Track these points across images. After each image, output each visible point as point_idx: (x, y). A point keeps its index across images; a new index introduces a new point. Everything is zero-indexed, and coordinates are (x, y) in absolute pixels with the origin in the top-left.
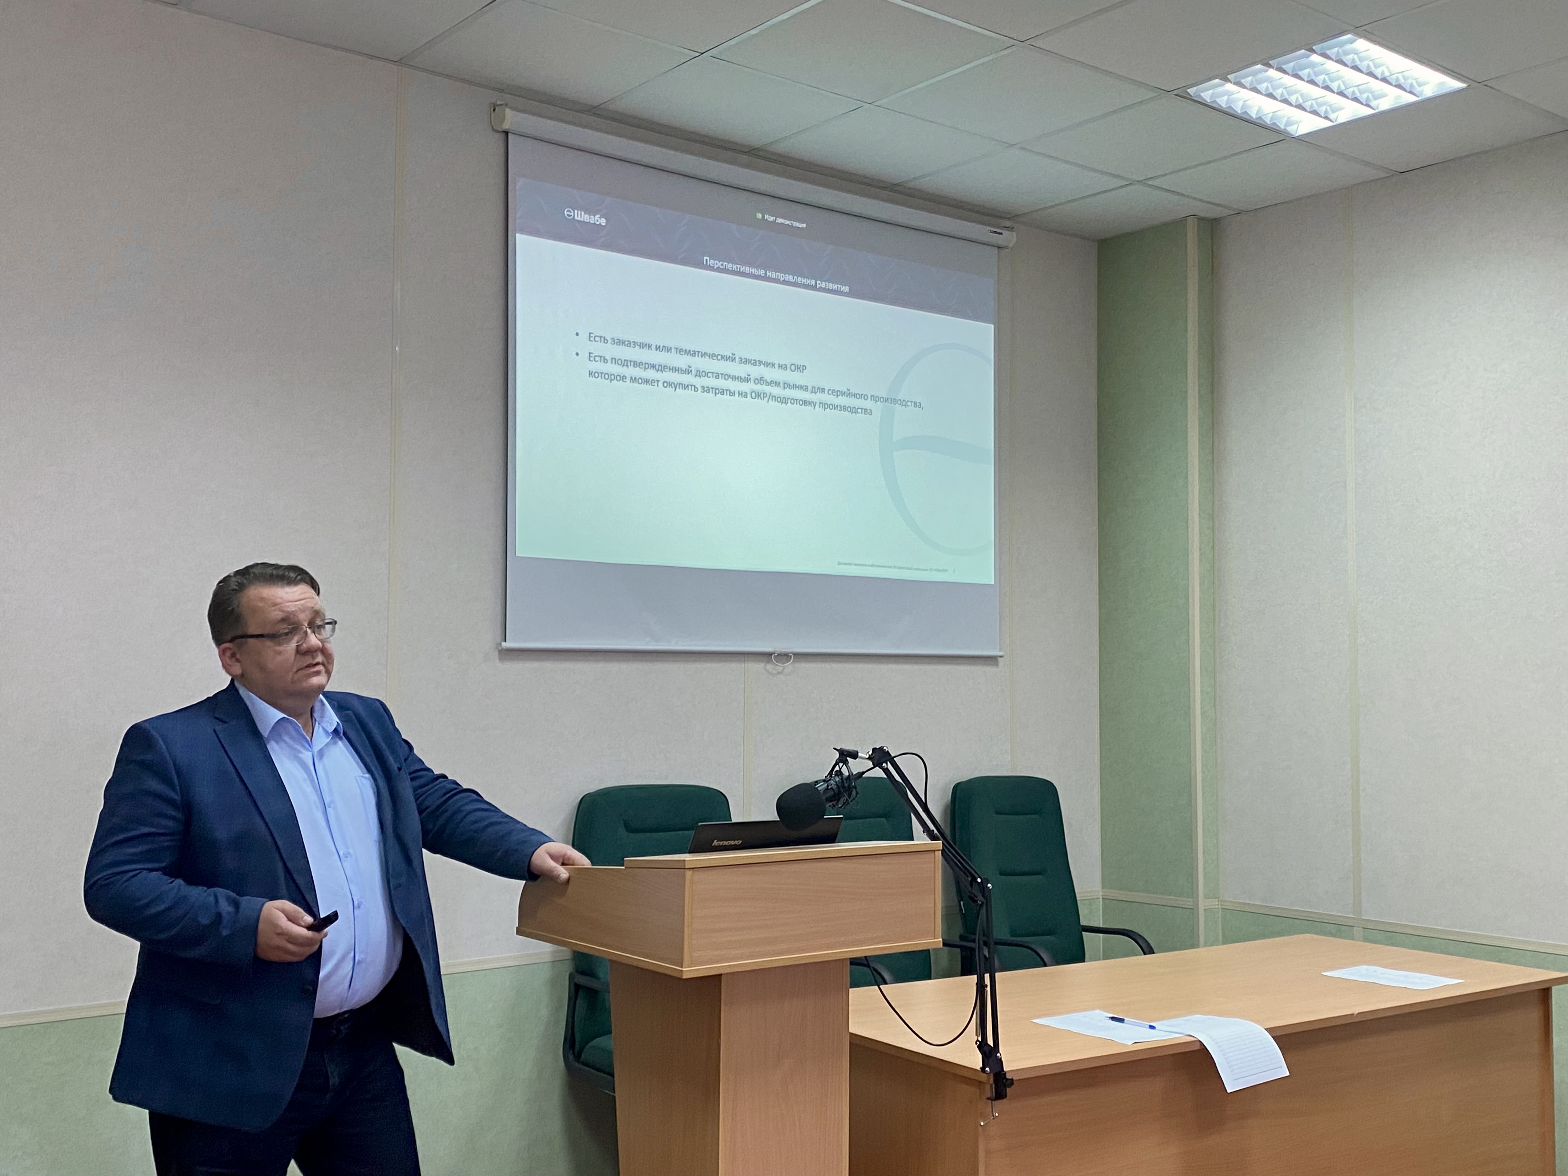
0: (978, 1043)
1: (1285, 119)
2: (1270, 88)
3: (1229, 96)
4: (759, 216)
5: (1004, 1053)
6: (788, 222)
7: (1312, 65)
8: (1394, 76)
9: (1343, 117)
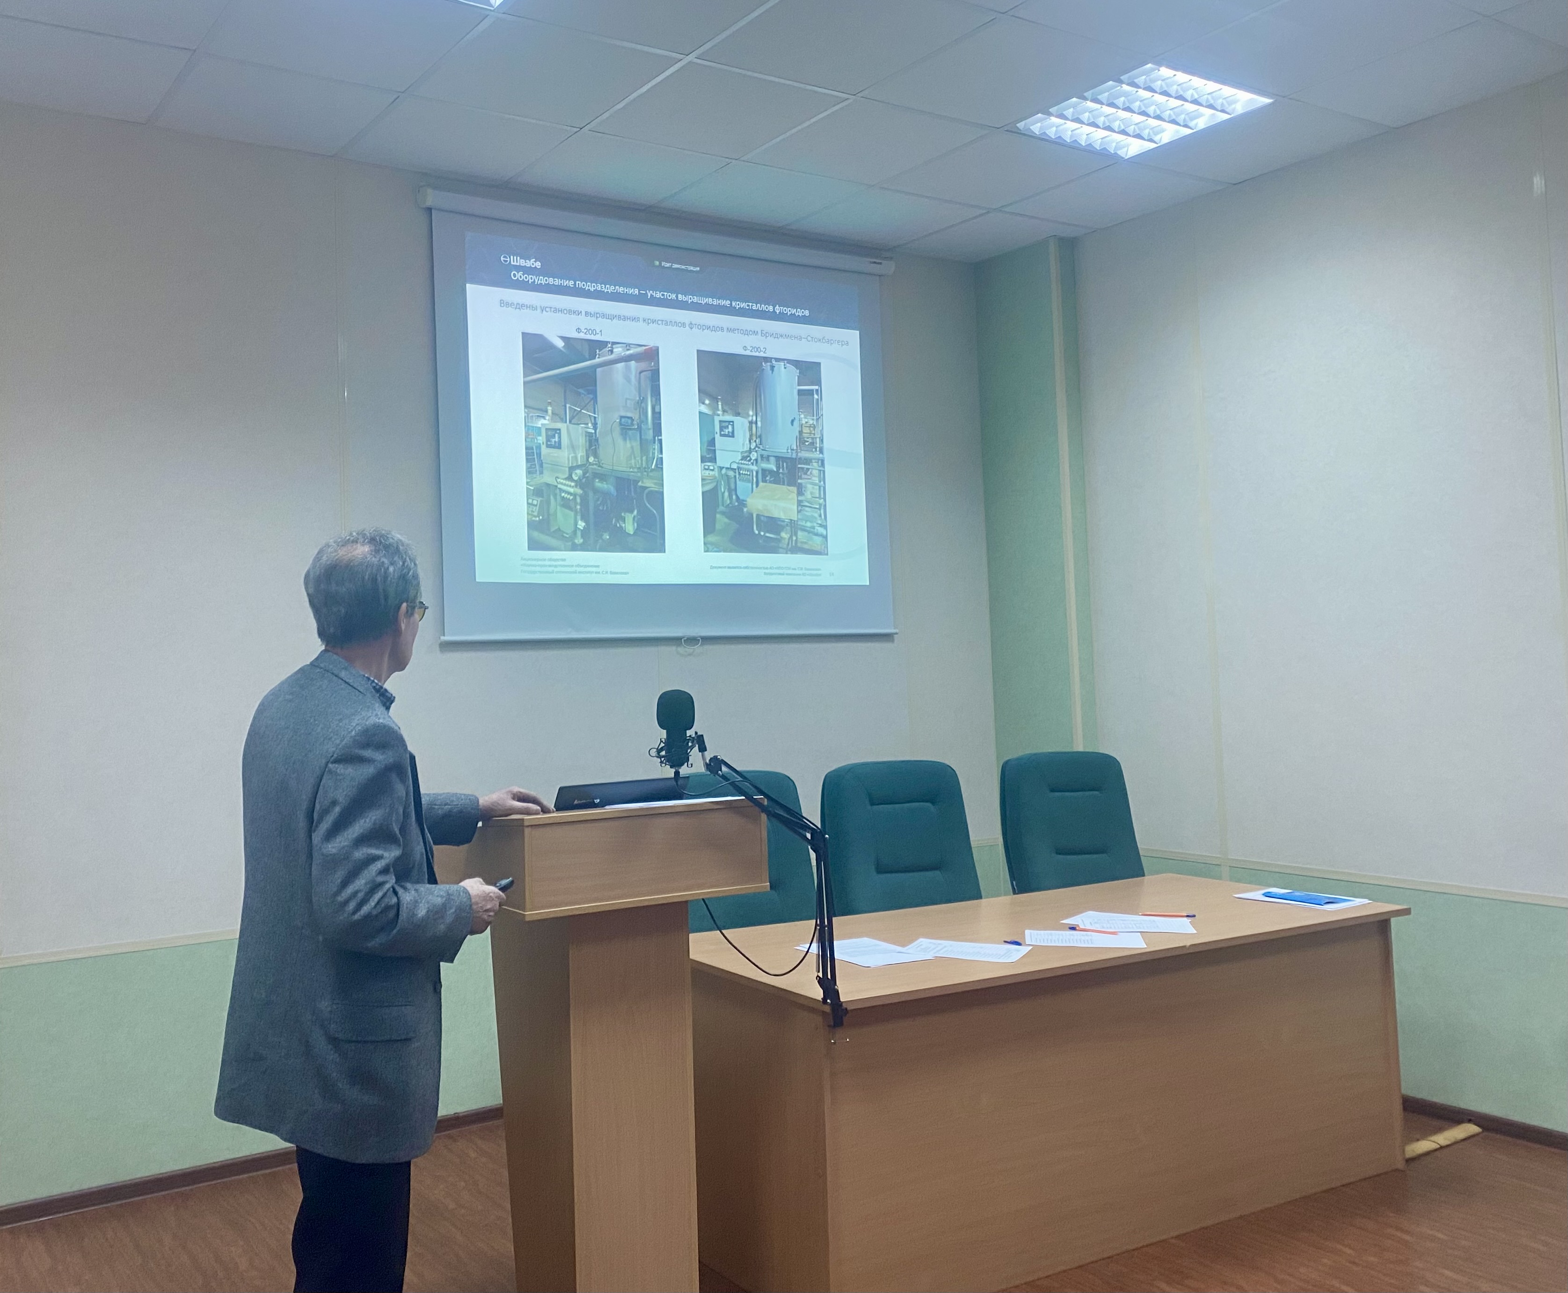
0: (818, 978)
1: (1114, 145)
4: (657, 263)
5: (840, 986)
6: (683, 267)
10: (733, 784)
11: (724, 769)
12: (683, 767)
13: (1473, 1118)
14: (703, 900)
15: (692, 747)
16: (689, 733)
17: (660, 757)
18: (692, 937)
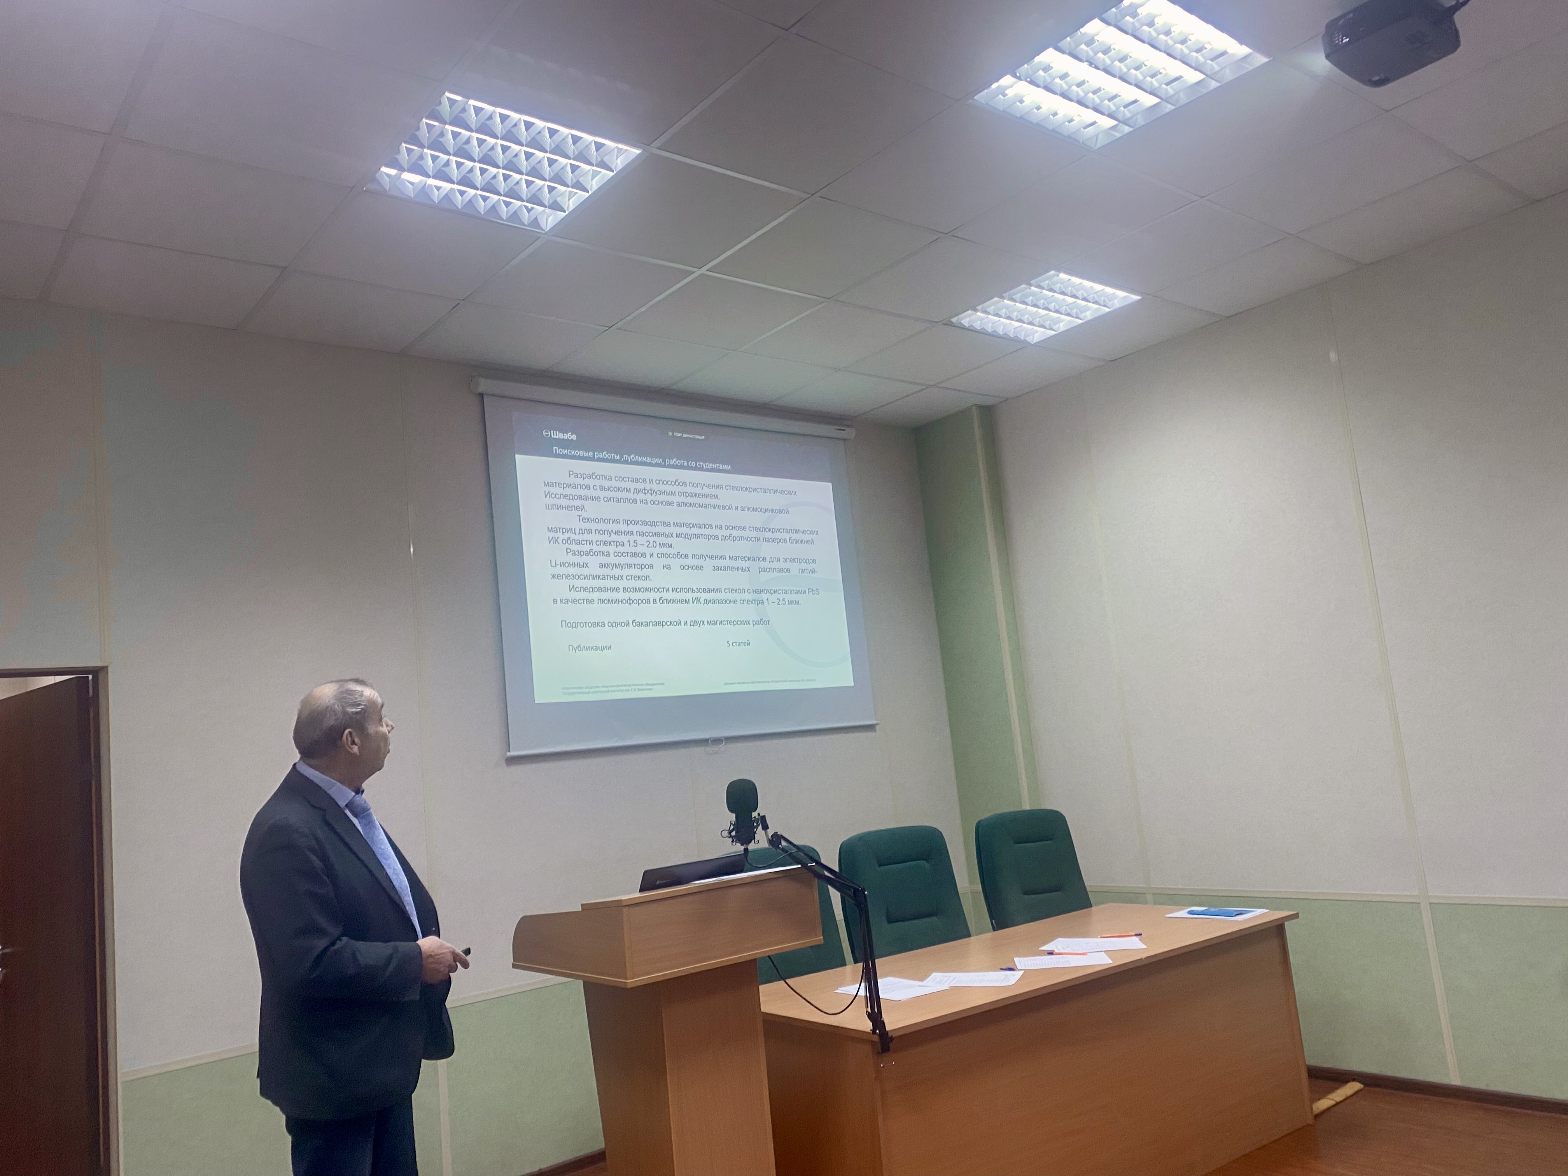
0: (867, 1013)
1: (1023, 333)
2: (1007, 313)
3: (981, 321)
4: (670, 434)
5: (886, 1018)
6: (691, 436)
7: (1034, 294)
8: (1092, 296)
9: (1062, 327)
10: (791, 855)
11: (784, 843)
12: (750, 844)
13: (1357, 1078)
14: (769, 956)
15: (758, 825)
16: (755, 814)
17: (731, 837)
18: (762, 988)
